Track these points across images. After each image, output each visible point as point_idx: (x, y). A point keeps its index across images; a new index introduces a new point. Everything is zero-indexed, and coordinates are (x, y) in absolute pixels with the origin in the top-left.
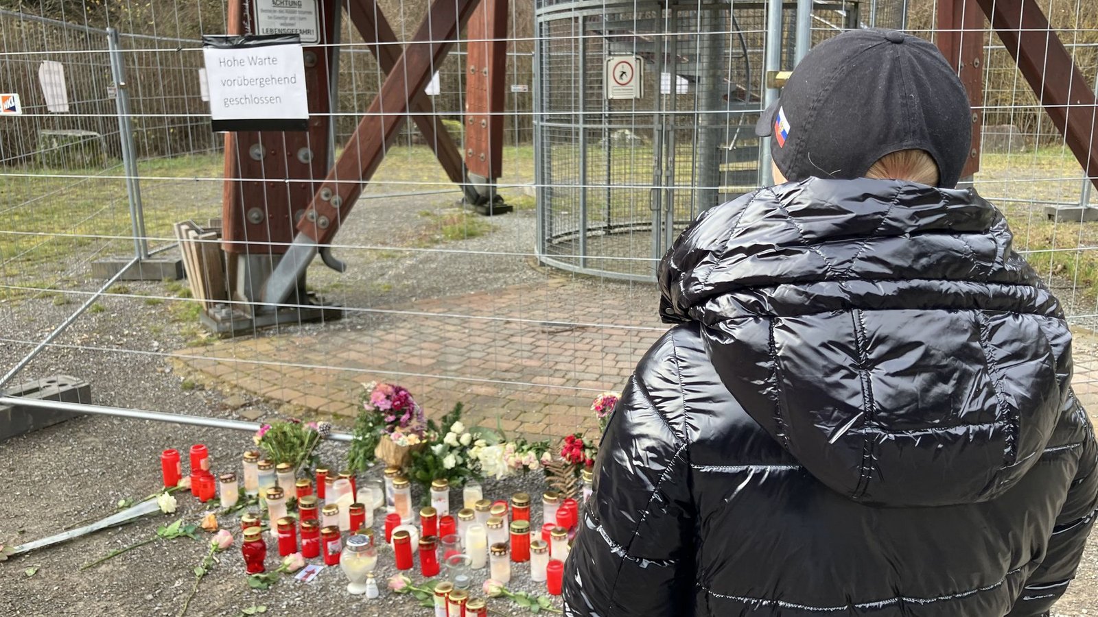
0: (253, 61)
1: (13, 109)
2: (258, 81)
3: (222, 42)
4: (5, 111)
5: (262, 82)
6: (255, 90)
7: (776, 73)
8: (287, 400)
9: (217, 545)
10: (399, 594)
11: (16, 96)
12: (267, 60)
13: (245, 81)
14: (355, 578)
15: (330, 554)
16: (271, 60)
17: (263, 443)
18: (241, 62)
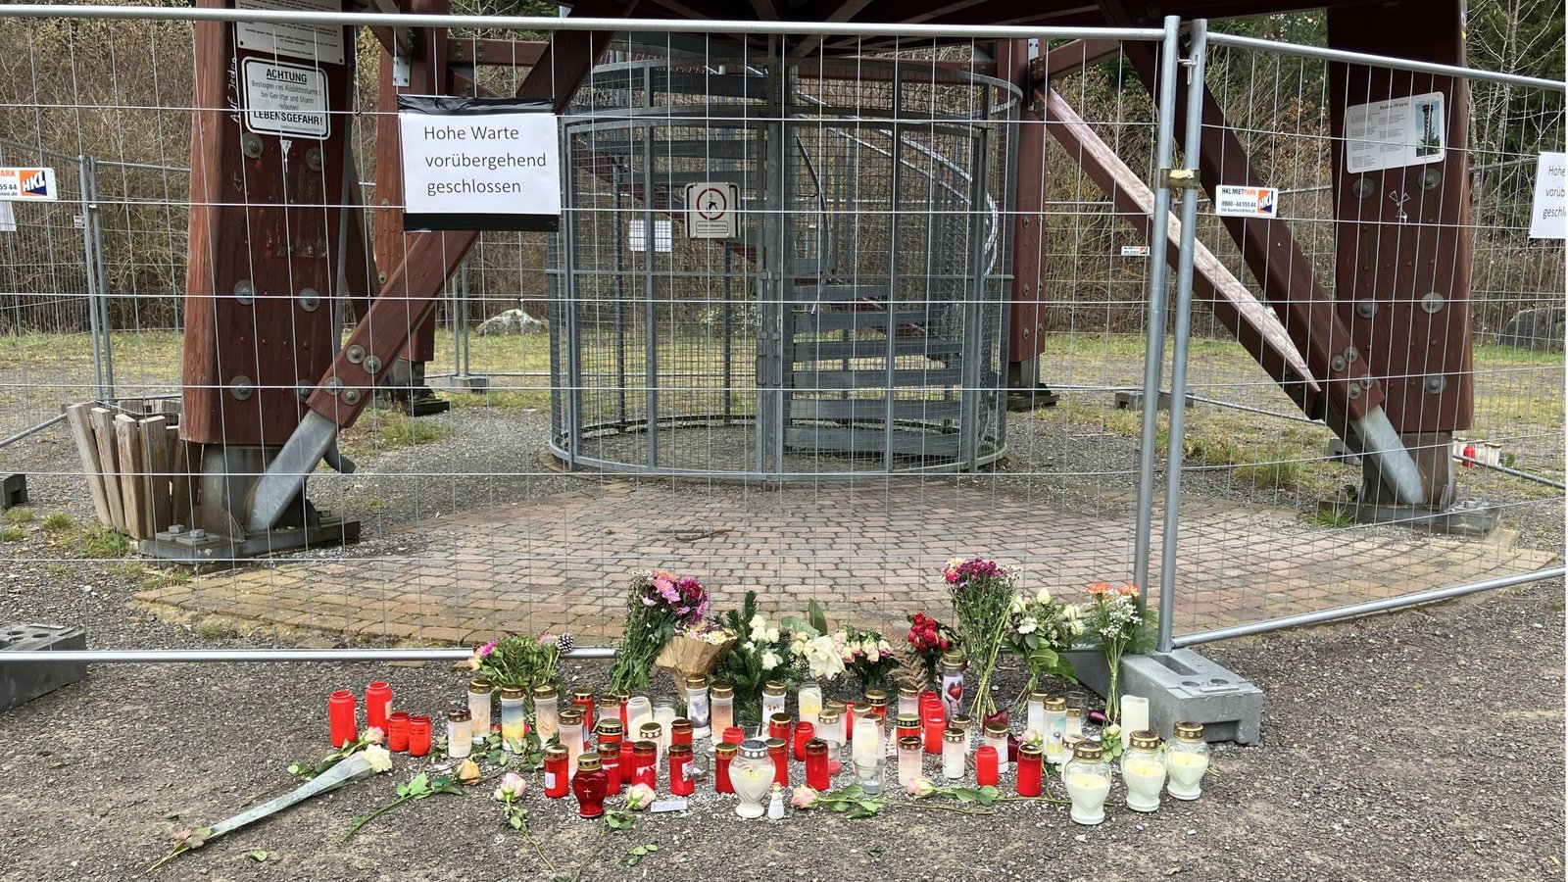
0: (478, 133)
1: (42, 191)
2: (486, 161)
3: (430, 105)
4: (23, 194)
5: (493, 163)
6: (481, 174)
7: (1169, 171)
8: (406, 634)
9: (512, 793)
10: (806, 810)
11: (50, 172)
12: (502, 134)
13: (465, 161)
14: (754, 796)
15: (685, 779)
16: (509, 133)
17: (485, 668)
18: (460, 134)
